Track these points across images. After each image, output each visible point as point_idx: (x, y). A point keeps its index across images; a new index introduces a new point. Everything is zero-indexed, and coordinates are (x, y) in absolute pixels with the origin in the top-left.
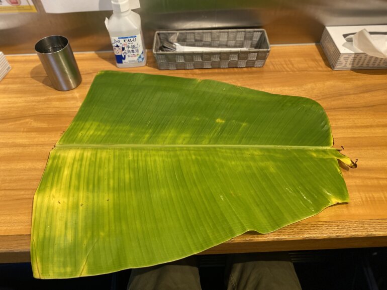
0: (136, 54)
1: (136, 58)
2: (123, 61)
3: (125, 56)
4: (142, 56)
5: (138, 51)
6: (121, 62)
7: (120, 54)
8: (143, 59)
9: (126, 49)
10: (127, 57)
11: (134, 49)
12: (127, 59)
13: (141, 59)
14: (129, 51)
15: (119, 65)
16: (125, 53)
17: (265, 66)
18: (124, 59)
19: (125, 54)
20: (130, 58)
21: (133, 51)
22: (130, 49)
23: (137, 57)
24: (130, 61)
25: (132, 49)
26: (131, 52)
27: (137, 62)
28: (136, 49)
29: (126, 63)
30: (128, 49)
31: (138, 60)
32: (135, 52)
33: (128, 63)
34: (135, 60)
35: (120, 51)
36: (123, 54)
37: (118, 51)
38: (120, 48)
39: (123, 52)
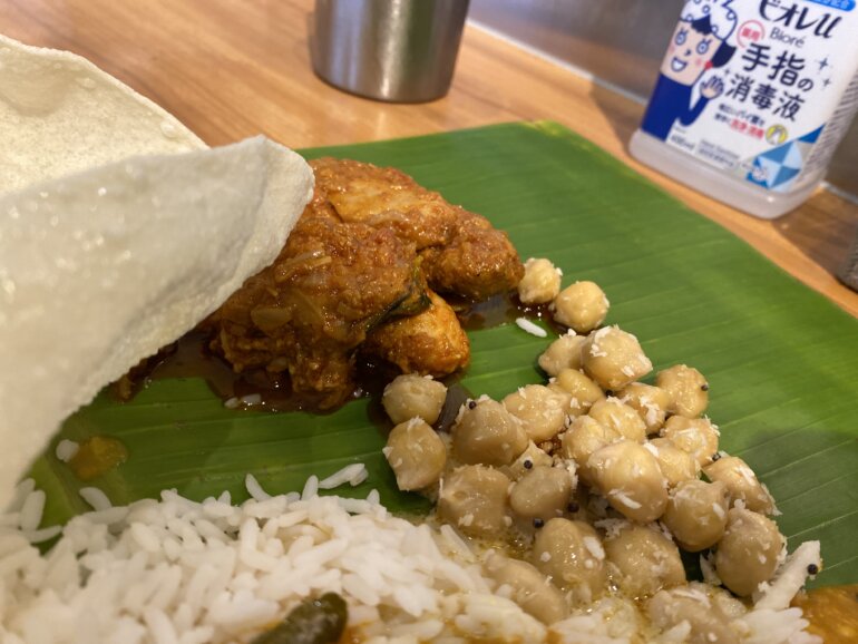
25: (767, 82)
26: (752, 93)
27: (744, 172)
28: (794, 90)
29: (684, 149)
30: (747, 69)
31: (757, 163)
32: (776, 103)
33: (693, 152)
34: (736, 157)
35: (698, 62)
36: (704, 85)
37: (689, 53)
38: (708, 43)
39: (713, 72)
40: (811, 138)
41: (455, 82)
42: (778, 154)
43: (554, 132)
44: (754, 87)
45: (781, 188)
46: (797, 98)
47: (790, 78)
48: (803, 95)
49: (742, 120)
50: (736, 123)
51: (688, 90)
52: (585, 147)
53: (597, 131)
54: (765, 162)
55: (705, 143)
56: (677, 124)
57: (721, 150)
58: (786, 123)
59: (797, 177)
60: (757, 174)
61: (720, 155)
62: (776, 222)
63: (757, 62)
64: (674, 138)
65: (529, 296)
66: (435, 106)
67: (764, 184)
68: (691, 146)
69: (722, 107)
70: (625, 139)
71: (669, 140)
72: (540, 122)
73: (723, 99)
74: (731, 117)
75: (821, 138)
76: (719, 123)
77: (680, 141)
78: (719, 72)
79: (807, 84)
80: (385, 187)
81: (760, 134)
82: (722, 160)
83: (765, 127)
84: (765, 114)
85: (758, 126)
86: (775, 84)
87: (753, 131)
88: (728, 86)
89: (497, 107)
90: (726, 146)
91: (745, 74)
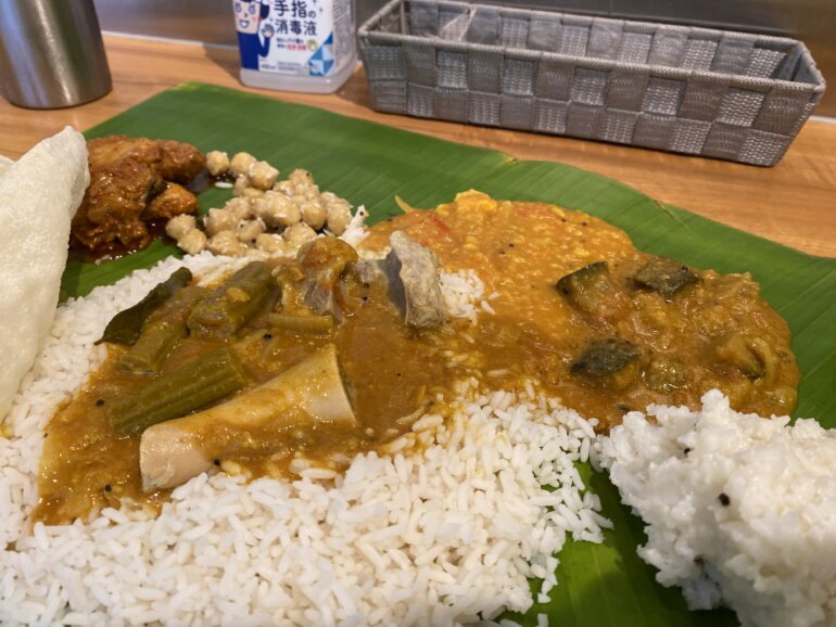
0: (305, 37)
1: (302, 57)
2: (262, 61)
3: (267, 40)
4: (327, 55)
5: (312, 29)
6: (254, 65)
7: (251, 30)
8: (328, 65)
9: (274, 14)
10: (273, 43)
11: (301, 20)
12: (275, 56)
13: (319, 65)
14: (283, 25)
15: (245, 73)
16: (269, 28)
17: (779, 168)
18: (265, 51)
19: (268, 34)
20: (284, 50)
21: (296, 27)
22: (288, 17)
23: (308, 54)
24: (282, 66)
25: (293, 19)
26: (289, 27)
27: (307, 72)
28: (308, 19)
29: (270, 70)
30: (281, 15)
31: (311, 64)
32: (303, 29)
33: (277, 71)
34: (299, 65)
35: (254, 19)
36: (263, 31)
37: (246, 15)
38: (253, 7)
39: (263, 23)
40: (330, 41)
41: (113, 78)
42: (318, 55)
43: (194, 88)
44: (288, 23)
45: (330, 73)
46: (311, 23)
47: (303, 13)
48: (314, 20)
49: (292, 44)
50: (289, 47)
51: (255, 37)
52: (215, 90)
53: (219, 78)
54: (314, 62)
55: (280, 63)
56: (260, 57)
57: (290, 64)
58: (313, 37)
59: (335, 64)
60: (314, 70)
61: (291, 67)
62: (338, 92)
63: (283, 10)
64: (263, 66)
65: (216, 171)
66: (108, 98)
67: (320, 74)
68: (273, 68)
69: (279, 40)
70: (237, 76)
71: (261, 69)
72: (182, 85)
73: (277, 35)
74: (285, 44)
75: (335, 39)
76: (282, 49)
77: (267, 66)
78: (267, 21)
79: (312, 14)
80: (113, 146)
81: (304, 48)
82: (292, 69)
83: (305, 43)
84: (301, 36)
85: (301, 44)
86: (298, 18)
87: (300, 47)
88: (276, 28)
89: (150, 84)
90: (292, 61)
91: (280, 18)
